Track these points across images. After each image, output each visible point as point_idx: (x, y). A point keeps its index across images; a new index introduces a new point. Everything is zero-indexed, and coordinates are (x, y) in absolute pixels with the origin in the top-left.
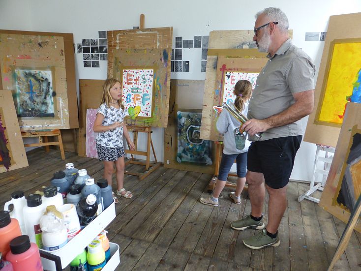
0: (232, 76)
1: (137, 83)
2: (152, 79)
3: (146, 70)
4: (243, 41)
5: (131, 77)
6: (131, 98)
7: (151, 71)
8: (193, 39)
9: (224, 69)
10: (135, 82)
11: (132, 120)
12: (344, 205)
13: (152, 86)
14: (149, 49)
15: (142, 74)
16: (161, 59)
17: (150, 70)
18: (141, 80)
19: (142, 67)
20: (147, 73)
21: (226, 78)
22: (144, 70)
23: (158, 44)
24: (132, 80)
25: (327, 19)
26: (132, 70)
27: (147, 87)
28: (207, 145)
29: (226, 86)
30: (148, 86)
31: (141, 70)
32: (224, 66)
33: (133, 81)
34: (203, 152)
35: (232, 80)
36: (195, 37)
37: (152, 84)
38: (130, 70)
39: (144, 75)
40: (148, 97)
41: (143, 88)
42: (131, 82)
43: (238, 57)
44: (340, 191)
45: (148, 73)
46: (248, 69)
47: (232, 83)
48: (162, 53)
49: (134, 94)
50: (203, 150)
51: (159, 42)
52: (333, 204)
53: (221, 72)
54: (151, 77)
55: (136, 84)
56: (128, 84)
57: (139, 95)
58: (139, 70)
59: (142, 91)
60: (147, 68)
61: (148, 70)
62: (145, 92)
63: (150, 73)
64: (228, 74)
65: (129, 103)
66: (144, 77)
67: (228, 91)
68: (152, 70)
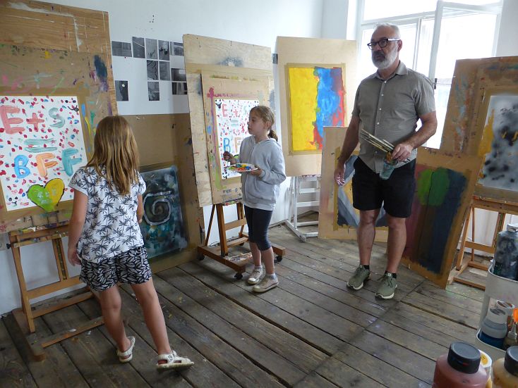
0: (223, 105)
1: (40, 126)
2: (78, 117)
3: (57, 99)
4: (227, 55)
5: (15, 115)
6: (29, 166)
7: (72, 100)
8: (130, 41)
9: (212, 94)
10: (32, 127)
11: (47, 215)
12: (347, 224)
13: (81, 132)
14: (58, 51)
15: (49, 105)
16: (92, 75)
17: (69, 98)
18: (49, 122)
19: (46, 91)
20: (62, 104)
21: (217, 107)
22: (51, 97)
23: (79, 43)
24: (21, 121)
25: (275, 40)
26: (17, 98)
27: (68, 136)
28: (175, 219)
29: (218, 120)
30: (71, 132)
31: (44, 98)
32: (211, 90)
33: (24, 125)
34: (172, 232)
35: (224, 110)
36: (134, 38)
37: (79, 127)
38: (11, 98)
39: (54, 109)
40: (77, 156)
41: (58, 138)
42: (20, 125)
43: (225, 78)
44: (339, 214)
45: (65, 104)
46: (238, 94)
47: (224, 115)
48: (92, 63)
49: (34, 155)
50: (172, 230)
51: (80, 38)
52: (335, 229)
53: (209, 99)
54: (74, 113)
55: (36, 129)
56: (11, 132)
57: (51, 156)
58: (39, 98)
59: (56, 144)
60: (60, 92)
61: (65, 98)
62: (67, 147)
63: (70, 105)
64: (218, 102)
65: (27, 178)
66: (55, 113)
67: (222, 127)
68: (75, 98)
